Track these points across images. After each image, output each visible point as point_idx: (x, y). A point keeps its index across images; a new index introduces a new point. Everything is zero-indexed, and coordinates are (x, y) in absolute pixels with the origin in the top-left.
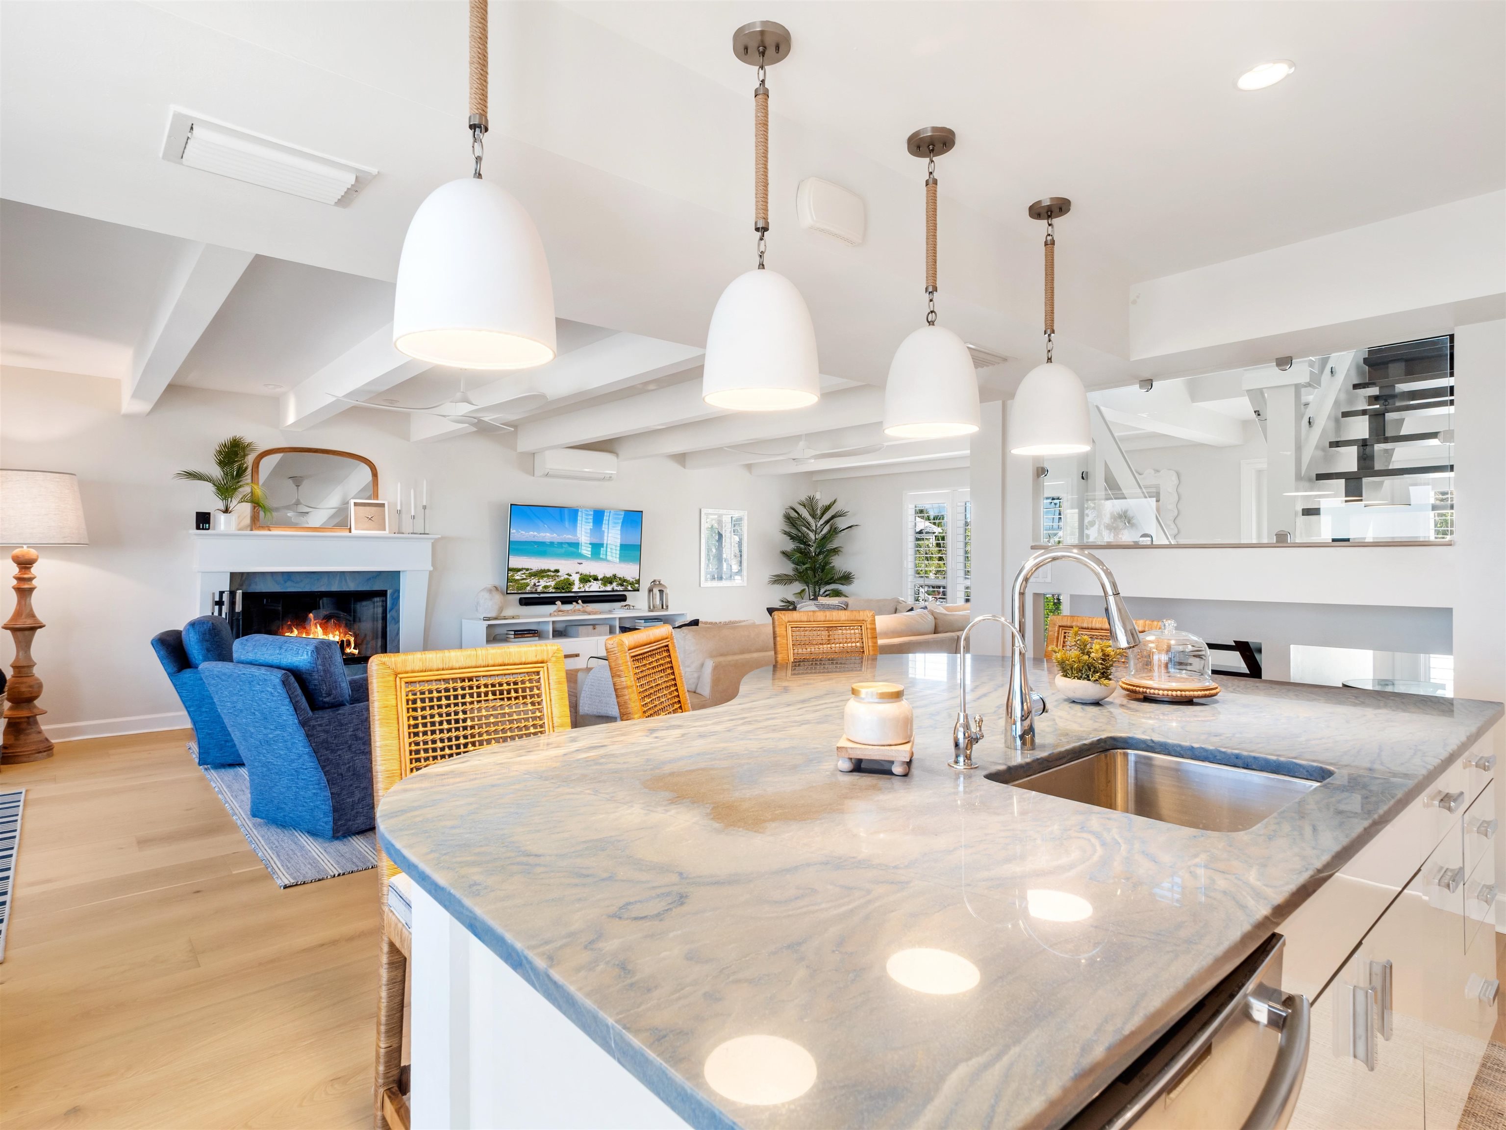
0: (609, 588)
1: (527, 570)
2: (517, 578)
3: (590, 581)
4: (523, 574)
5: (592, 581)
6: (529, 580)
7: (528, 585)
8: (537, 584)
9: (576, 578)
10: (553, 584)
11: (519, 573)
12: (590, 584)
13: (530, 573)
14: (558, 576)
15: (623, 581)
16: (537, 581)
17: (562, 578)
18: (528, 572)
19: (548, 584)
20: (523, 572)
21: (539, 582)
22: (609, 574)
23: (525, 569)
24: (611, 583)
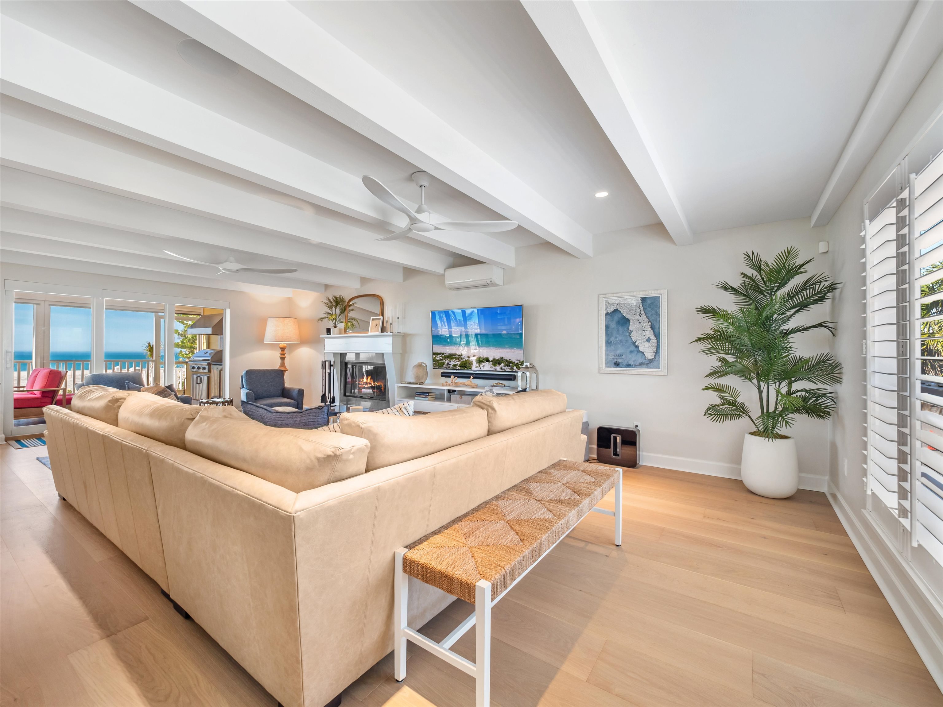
0: (498, 368)
1: (443, 354)
2: (438, 359)
3: (484, 362)
4: (441, 356)
5: (485, 362)
6: (444, 361)
7: (444, 364)
8: (449, 363)
9: (473, 359)
10: (459, 363)
11: (439, 356)
12: (484, 364)
13: (444, 356)
14: (462, 358)
15: (509, 363)
16: (449, 361)
17: (464, 360)
18: (443, 355)
19: (456, 363)
20: (440, 355)
21: (450, 362)
22: (497, 357)
23: (441, 353)
24: (500, 364)
